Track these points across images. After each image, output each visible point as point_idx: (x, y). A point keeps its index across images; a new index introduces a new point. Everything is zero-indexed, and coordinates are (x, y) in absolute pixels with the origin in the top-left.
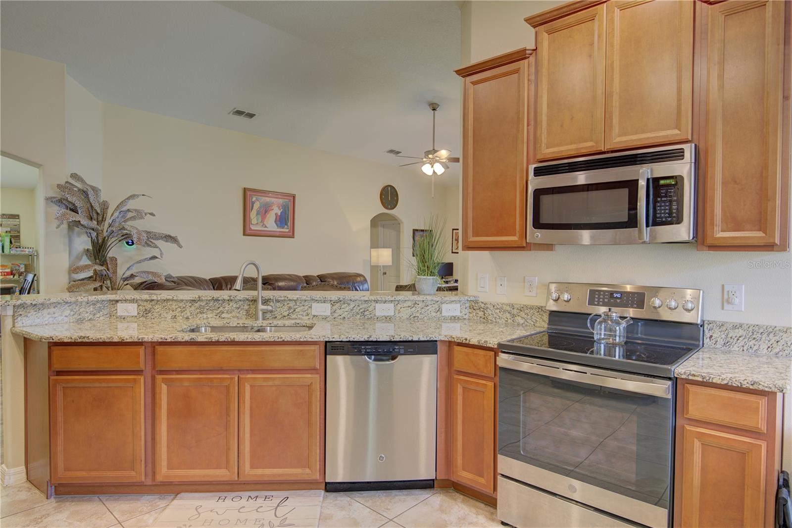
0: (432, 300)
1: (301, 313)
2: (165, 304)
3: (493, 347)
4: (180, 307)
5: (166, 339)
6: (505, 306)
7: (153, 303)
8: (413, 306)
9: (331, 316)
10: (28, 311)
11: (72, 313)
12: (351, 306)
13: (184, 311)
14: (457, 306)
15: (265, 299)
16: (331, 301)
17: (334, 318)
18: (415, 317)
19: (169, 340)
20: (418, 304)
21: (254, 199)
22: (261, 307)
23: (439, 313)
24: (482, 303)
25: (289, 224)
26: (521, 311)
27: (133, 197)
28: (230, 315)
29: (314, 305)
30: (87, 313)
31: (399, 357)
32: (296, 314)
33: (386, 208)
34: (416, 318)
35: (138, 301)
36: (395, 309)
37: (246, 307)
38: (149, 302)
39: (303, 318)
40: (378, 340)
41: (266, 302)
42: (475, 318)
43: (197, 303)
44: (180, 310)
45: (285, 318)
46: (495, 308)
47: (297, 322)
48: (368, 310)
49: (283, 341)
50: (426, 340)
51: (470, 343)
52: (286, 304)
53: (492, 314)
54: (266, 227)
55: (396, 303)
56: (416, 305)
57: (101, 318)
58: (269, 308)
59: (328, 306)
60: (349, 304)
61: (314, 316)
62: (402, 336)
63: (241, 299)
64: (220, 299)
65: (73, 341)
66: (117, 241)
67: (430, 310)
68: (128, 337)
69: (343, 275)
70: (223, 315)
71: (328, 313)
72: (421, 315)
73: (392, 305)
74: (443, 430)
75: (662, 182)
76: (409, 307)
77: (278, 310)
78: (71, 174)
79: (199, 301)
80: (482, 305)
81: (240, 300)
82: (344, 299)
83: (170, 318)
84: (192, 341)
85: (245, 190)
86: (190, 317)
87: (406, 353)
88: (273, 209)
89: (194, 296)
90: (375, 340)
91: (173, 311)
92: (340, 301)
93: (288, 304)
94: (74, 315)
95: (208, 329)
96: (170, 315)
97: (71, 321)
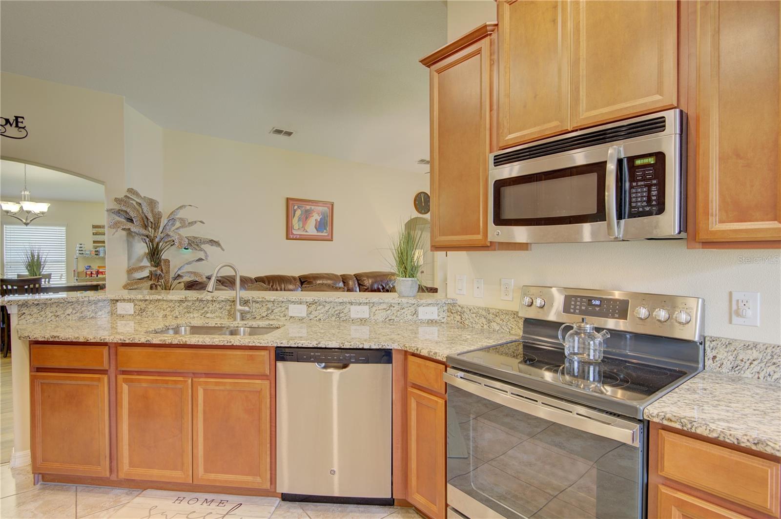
0: (408, 303)
1: (279, 314)
2: (157, 304)
3: (442, 360)
4: (170, 307)
5: (125, 341)
6: (481, 311)
7: (147, 303)
8: (388, 308)
9: (307, 318)
10: (31, 310)
11: (74, 312)
12: (327, 308)
13: (173, 310)
14: (435, 309)
15: (245, 301)
16: (307, 302)
17: (310, 320)
18: (390, 320)
19: (127, 342)
20: (394, 307)
21: (296, 207)
22: (239, 307)
23: (415, 316)
24: (459, 306)
25: (328, 229)
26: (497, 316)
27: (181, 207)
28: (214, 315)
29: (291, 306)
30: (89, 311)
31: (351, 365)
32: (274, 315)
33: (421, 213)
34: (392, 321)
35: (135, 301)
36: (370, 311)
37: (228, 308)
38: (143, 302)
39: (280, 319)
40: (327, 347)
41: (246, 302)
42: (453, 322)
43: (184, 303)
44: (170, 309)
45: (263, 319)
46: (471, 312)
47: (271, 323)
48: (343, 312)
49: (233, 345)
50: (378, 348)
51: (421, 354)
52: (264, 305)
53: (468, 318)
54: (307, 232)
55: (372, 305)
56: (392, 308)
58: (247, 309)
59: (304, 307)
60: (324, 306)
61: (291, 317)
62: (352, 343)
63: (223, 299)
64: (204, 299)
65: (46, 340)
66: (170, 246)
67: (406, 313)
68: (92, 338)
69: (377, 274)
70: (208, 315)
71: (304, 314)
72: (397, 318)
73: (368, 307)
74: (399, 446)
75: (638, 162)
76: (384, 309)
77: (257, 310)
78: (128, 189)
79: (186, 301)
80: (460, 309)
81: (223, 301)
82: (319, 301)
83: (161, 316)
84: (148, 342)
85: (288, 199)
86: (179, 316)
87: (357, 361)
88: (313, 216)
89: (181, 297)
90: (324, 346)
91: (164, 310)
92: (316, 303)
93: (266, 305)
94: (75, 313)
95: (188, 328)
96: (162, 313)
97: (74, 319)
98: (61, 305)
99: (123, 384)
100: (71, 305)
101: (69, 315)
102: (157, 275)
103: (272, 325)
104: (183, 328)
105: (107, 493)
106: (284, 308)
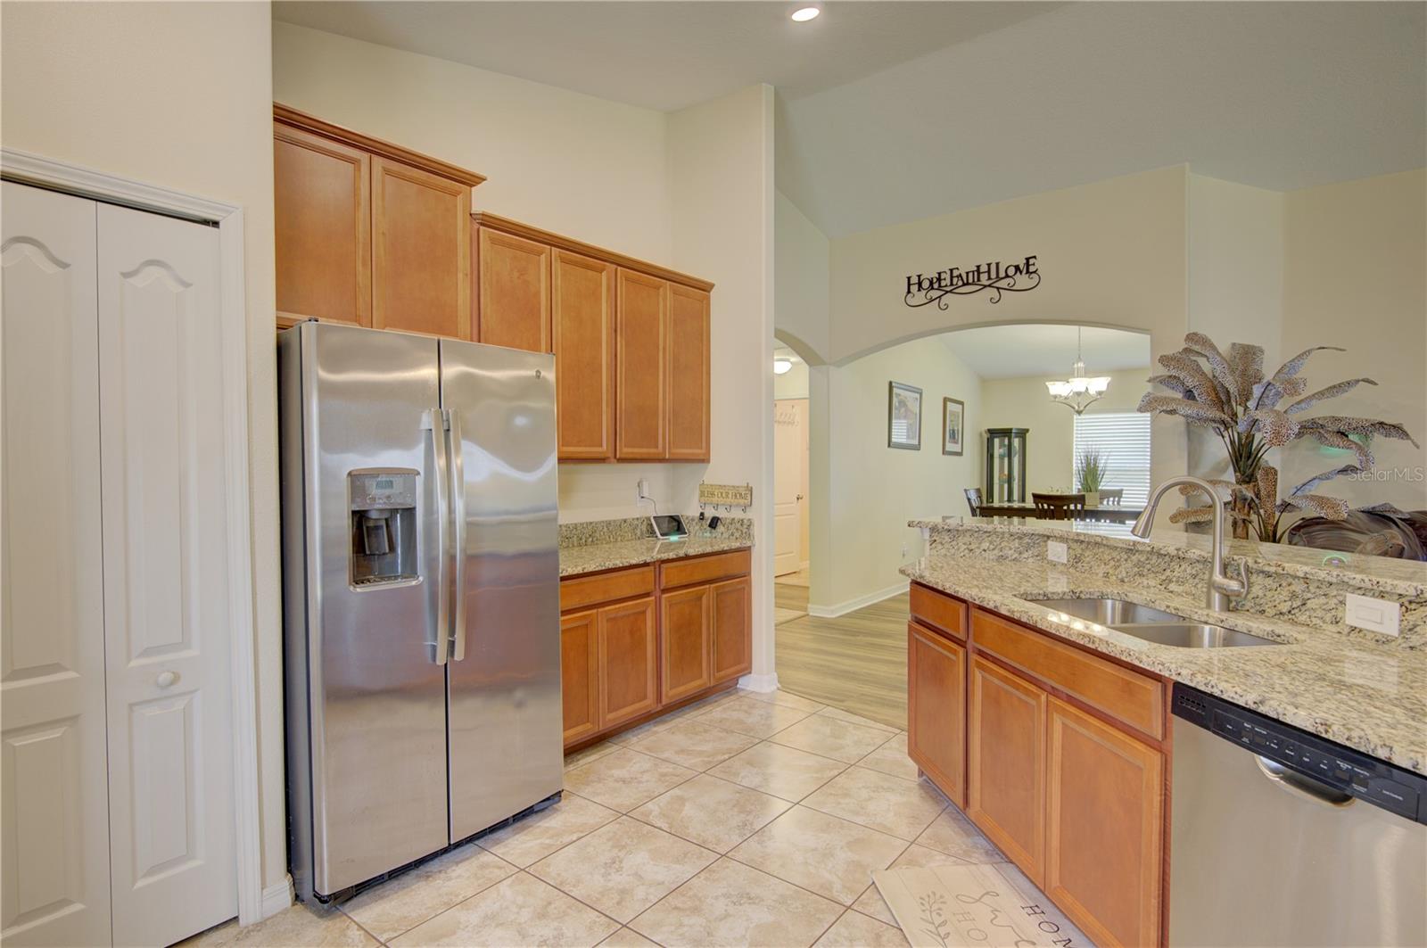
1: (1320, 613)
2: (1096, 550)
7: (1083, 546)
9: (1400, 641)
10: (942, 537)
16: (1398, 595)
17: (1412, 648)
19: (979, 602)
22: (1220, 579)
27: (1307, 353)
29: (1352, 599)
32: (1308, 613)
35: (1068, 541)
38: (1079, 544)
39: (1324, 626)
40: (1281, 719)
52: (1284, 584)
57: (1030, 560)
58: (1232, 586)
59: (1392, 609)
61: (1353, 629)
64: (1163, 552)
68: (948, 586)
70: (1172, 587)
71: (1391, 628)
77: (1269, 594)
78: (1187, 336)
83: (1101, 575)
84: (997, 610)
86: (1126, 580)
93: (1289, 585)
94: (994, 549)
95: (1119, 605)
96: (1101, 570)
97: (991, 557)
98: (976, 535)
99: (976, 669)
100: (989, 536)
101: (985, 550)
102: (1246, 499)
103: (1279, 636)
104: (1109, 603)
105: (968, 835)
106: (1335, 601)
